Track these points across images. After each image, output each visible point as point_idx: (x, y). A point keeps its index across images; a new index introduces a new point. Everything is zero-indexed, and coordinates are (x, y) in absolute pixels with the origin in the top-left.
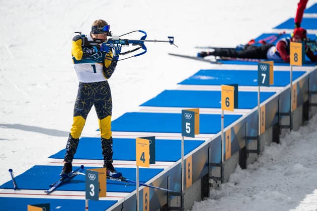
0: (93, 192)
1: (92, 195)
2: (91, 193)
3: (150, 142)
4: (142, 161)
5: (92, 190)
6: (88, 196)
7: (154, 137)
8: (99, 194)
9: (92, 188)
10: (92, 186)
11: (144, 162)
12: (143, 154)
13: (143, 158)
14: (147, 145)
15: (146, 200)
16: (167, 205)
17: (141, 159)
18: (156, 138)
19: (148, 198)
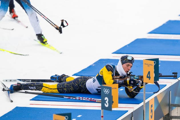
0: (108, 104)
1: (107, 106)
2: (105, 104)
3: (155, 63)
4: (148, 79)
5: (107, 102)
6: (103, 107)
7: (158, 59)
8: (112, 105)
9: (106, 100)
10: (106, 98)
11: (149, 79)
12: (149, 72)
13: (148, 76)
14: (152, 65)
15: (152, 111)
16: (168, 114)
17: (147, 77)
18: (160, 60)
19: (154, 109)
